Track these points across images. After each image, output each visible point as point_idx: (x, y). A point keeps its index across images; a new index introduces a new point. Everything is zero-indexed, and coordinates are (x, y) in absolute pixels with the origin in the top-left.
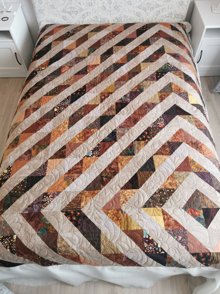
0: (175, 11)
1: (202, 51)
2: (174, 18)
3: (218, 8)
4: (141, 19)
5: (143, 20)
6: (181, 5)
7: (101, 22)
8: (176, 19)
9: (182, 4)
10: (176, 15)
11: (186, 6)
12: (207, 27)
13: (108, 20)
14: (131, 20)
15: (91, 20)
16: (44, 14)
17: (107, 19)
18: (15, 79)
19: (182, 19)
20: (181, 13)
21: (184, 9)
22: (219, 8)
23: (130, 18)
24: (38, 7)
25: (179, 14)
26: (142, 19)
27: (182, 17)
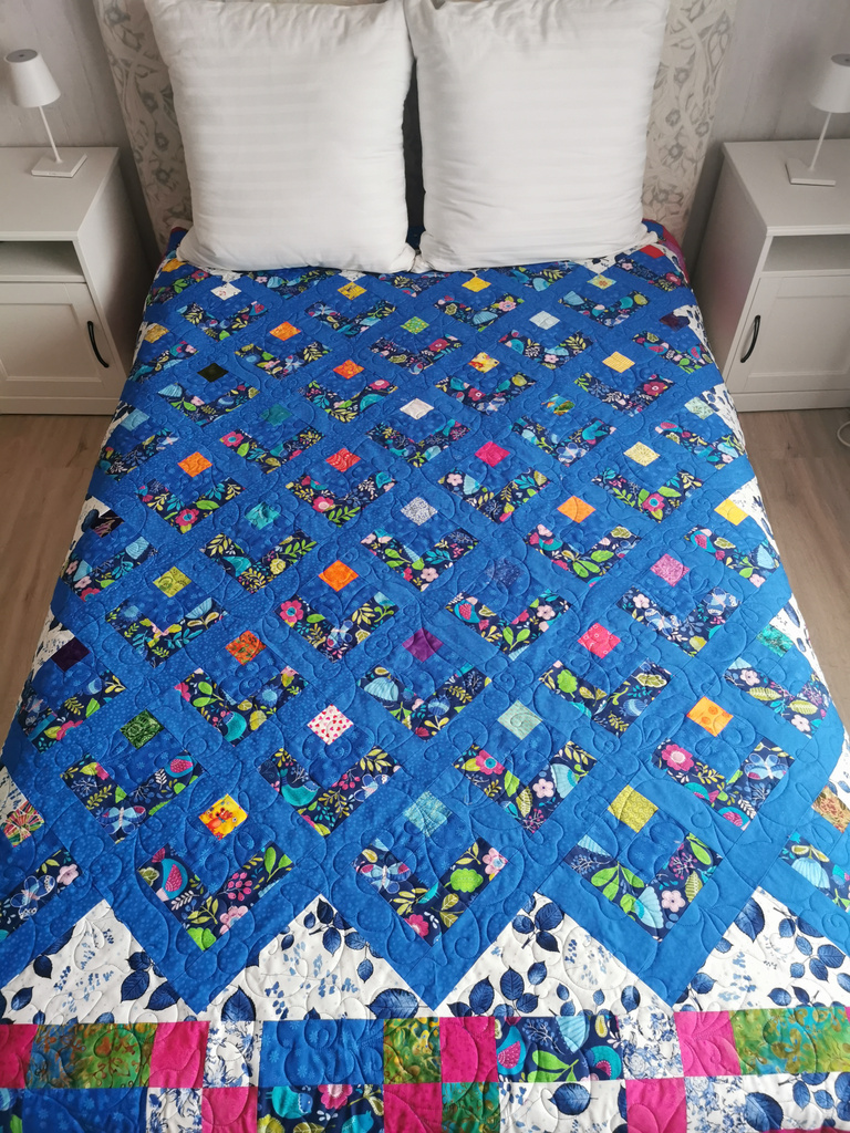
0: (655, 177)
1: (758, 318)
2: (651, 203)
3: (809, 166)
6: (676, 158)
8: (656, 205)
9: (680, 154)
10: (657, 190)
11: (692, 160)
12: (773, 231)
16: (175, 185)
18: (53, 419)
19: (681, 205)
20: (675, 187)
21: (685, 171)
22: (812, 168)
24: (155, 161)
25: (668, 188)
27: (678, 198)
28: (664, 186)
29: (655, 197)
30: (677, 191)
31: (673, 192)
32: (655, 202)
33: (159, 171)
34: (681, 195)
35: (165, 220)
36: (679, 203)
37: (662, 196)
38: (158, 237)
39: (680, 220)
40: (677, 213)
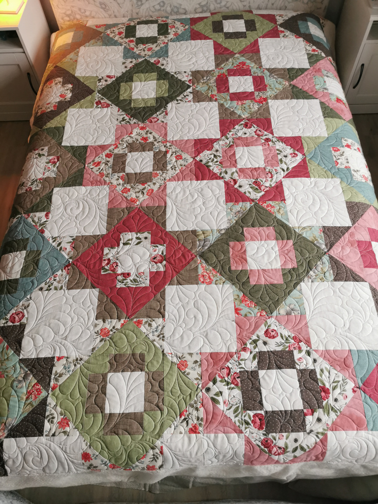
1: (363, 65)
2: (308, 2)
4: (244, 6)
5: (250, 7)
7: (171, 12)
8: (310, 5)
12: (374, 18)
13: (185, 9)
14: (228, 8)
15: (153, 9)
17: (182, 7)
19: (322, 4)
23: (226, 4)
26: (248, 5)
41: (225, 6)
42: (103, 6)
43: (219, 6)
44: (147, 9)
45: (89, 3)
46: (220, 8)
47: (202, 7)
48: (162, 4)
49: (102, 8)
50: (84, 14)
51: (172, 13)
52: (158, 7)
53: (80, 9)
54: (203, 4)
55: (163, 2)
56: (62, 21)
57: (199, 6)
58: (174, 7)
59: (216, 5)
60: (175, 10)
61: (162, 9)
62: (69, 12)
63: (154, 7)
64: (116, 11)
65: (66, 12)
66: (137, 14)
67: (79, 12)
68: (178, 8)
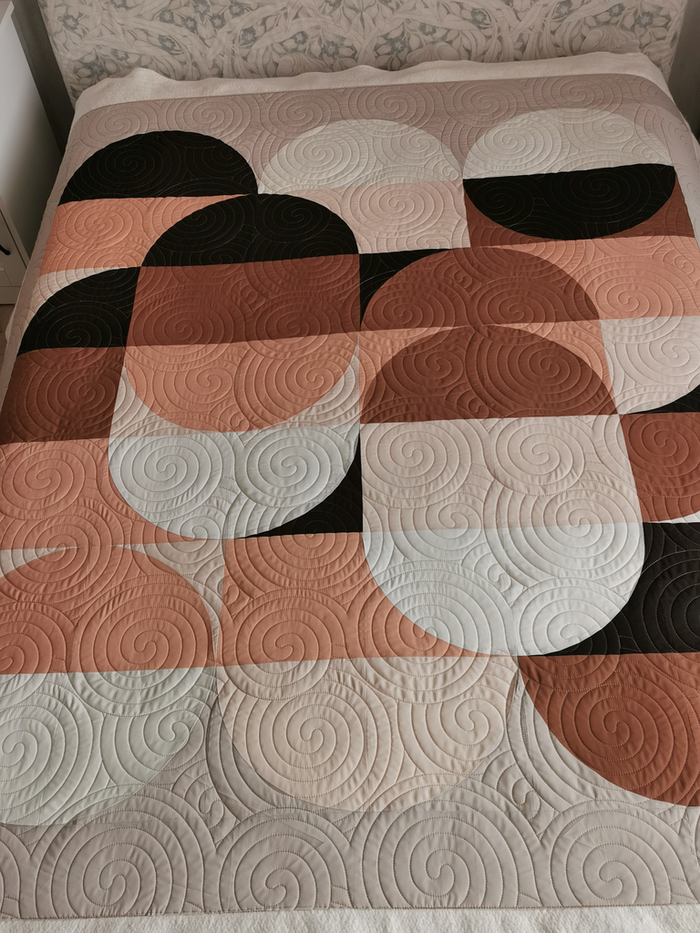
13: (352, 48)
17: (347, 43)
19: (668, 30)
20: (661, 8)
24: (61, 5)
25: (652, 10)
28: (647, 8)
29: (637, 21)
30: (662, 13)
31: (658, 15)
32: (637, 26)
33: (67, 17)
34: (668, 18)
35: (76, 72)
36: (666, 26)
37: (645, 20)
38: (69, 91)
39: (668, 46)
40: (664, 38)
41: (443, 38)
42: (168, 44)
43: (429, 38)
44: (267, 49)
45: (136, 39)
46: (434, 43)
47: (392, 42)
48: (300, 38)
49: (164, 48)
50: (124, 62)
51: (325, 55)
52: (291, 44)
53: (115, 52)
54: (394, 35)
55: (303, 33)
56: (74, 77)
57: (385, 41)
58: (328, 42)
59: (423, 36)
60: (331, 49)
61: (301, 47)
62: (89, 59)
63: (281, 44)
64: (196, 53)
65: (83, 58)
66: (245, 58)
67: (114, 59)
68: (336, 46)
